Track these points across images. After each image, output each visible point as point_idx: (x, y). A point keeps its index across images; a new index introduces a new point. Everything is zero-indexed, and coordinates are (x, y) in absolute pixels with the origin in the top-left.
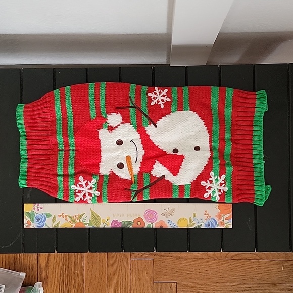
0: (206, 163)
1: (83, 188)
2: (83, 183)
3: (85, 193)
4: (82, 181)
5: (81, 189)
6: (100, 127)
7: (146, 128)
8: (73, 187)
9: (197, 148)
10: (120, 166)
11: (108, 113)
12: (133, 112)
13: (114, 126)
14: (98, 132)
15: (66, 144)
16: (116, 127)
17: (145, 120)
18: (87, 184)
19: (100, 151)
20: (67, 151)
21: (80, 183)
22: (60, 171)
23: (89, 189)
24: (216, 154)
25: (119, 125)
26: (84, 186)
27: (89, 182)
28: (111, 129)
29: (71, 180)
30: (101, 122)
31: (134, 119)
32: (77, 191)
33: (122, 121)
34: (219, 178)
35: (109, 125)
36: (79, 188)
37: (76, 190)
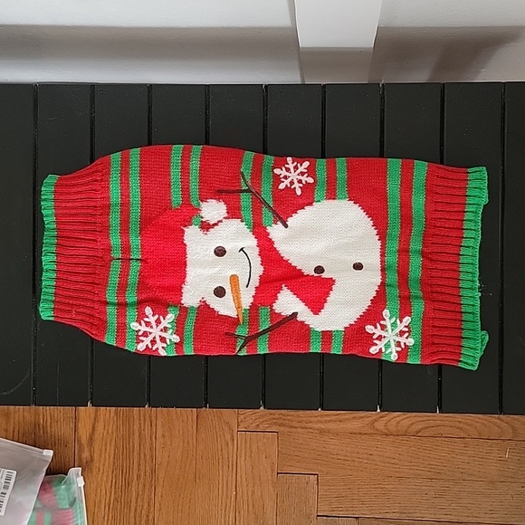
0: (374, 294)
1: (151, 327)
2: (152, 320)
3: (155, 338)
4: (150, 316)
5: (148, 329)
6: (188, 223)
7: (269, 229)
8: (134, 325)
9: (358, 267)
10: (220, 292)
11: (203, 199)
12: (246, 200)
13: (212, 223)
14: (183, 232)
15: (126, 248)
16: (216, 224)
17: (267, 216)
18: (158, 322)
19: (185, 264)
20: (126, 261)
21: (146, 319)
22: (111, 296)
23: (161, 330)
24: (393, 278)
25: (221, 221)
26: (154, 324)
27: (161, 317)
28: (206, 227)
29: (131, 313)
30: (188, 214)
31: (247, 213)
32: (140, 333)
33: (226, 215)
34: (398, 321)
35: (204, 220)
36: (143, 328)
37: (139, 330)
